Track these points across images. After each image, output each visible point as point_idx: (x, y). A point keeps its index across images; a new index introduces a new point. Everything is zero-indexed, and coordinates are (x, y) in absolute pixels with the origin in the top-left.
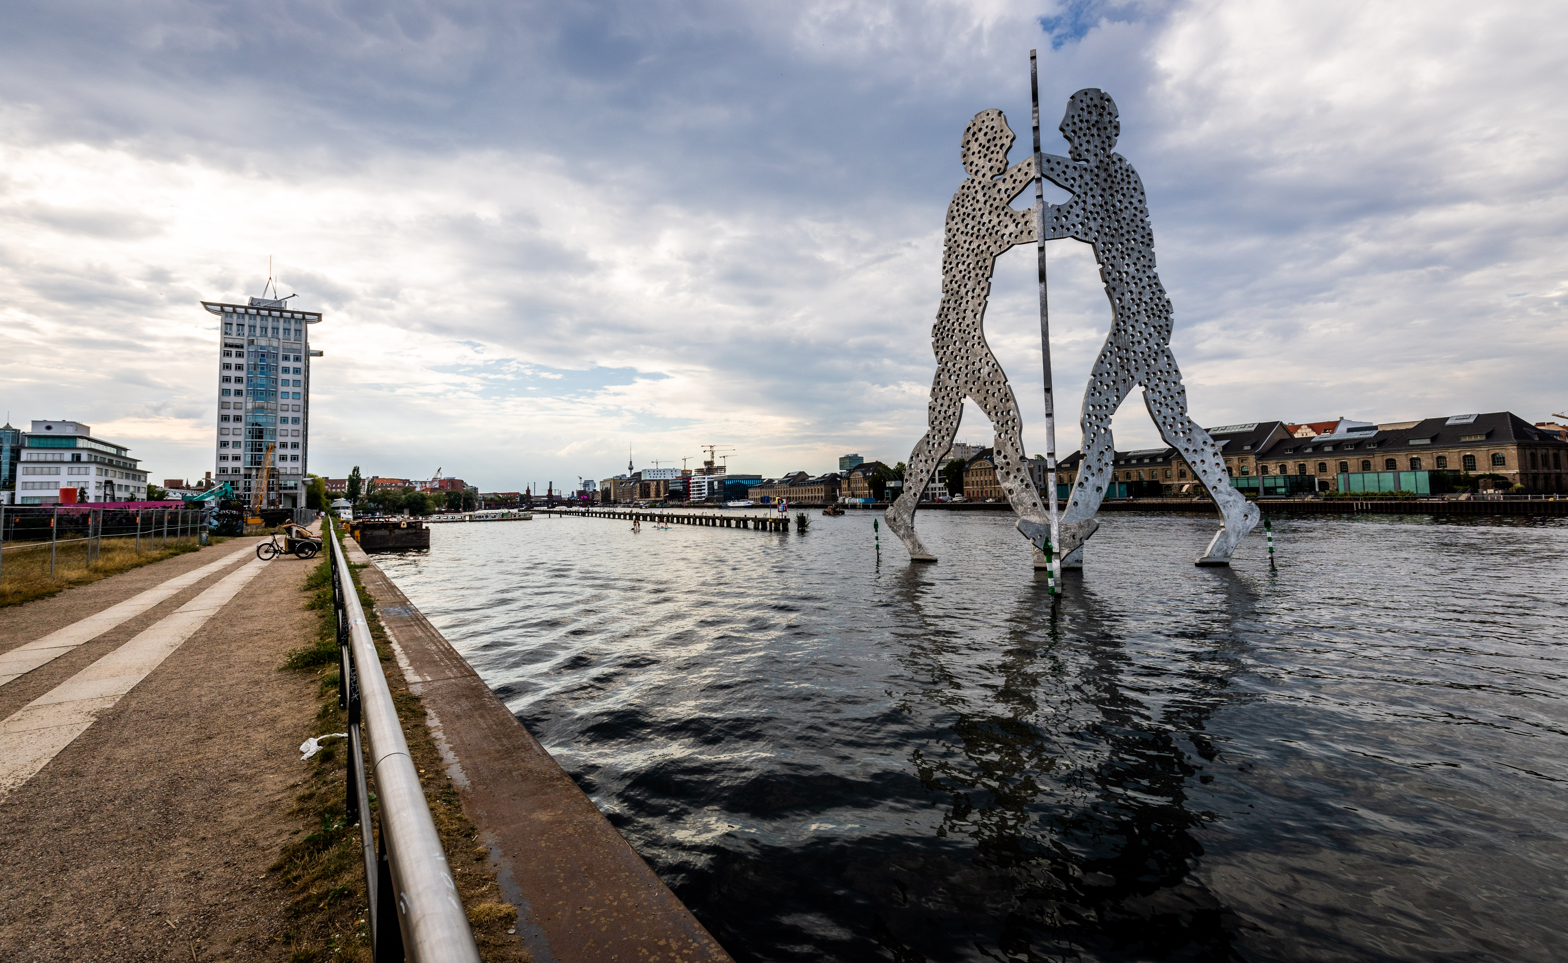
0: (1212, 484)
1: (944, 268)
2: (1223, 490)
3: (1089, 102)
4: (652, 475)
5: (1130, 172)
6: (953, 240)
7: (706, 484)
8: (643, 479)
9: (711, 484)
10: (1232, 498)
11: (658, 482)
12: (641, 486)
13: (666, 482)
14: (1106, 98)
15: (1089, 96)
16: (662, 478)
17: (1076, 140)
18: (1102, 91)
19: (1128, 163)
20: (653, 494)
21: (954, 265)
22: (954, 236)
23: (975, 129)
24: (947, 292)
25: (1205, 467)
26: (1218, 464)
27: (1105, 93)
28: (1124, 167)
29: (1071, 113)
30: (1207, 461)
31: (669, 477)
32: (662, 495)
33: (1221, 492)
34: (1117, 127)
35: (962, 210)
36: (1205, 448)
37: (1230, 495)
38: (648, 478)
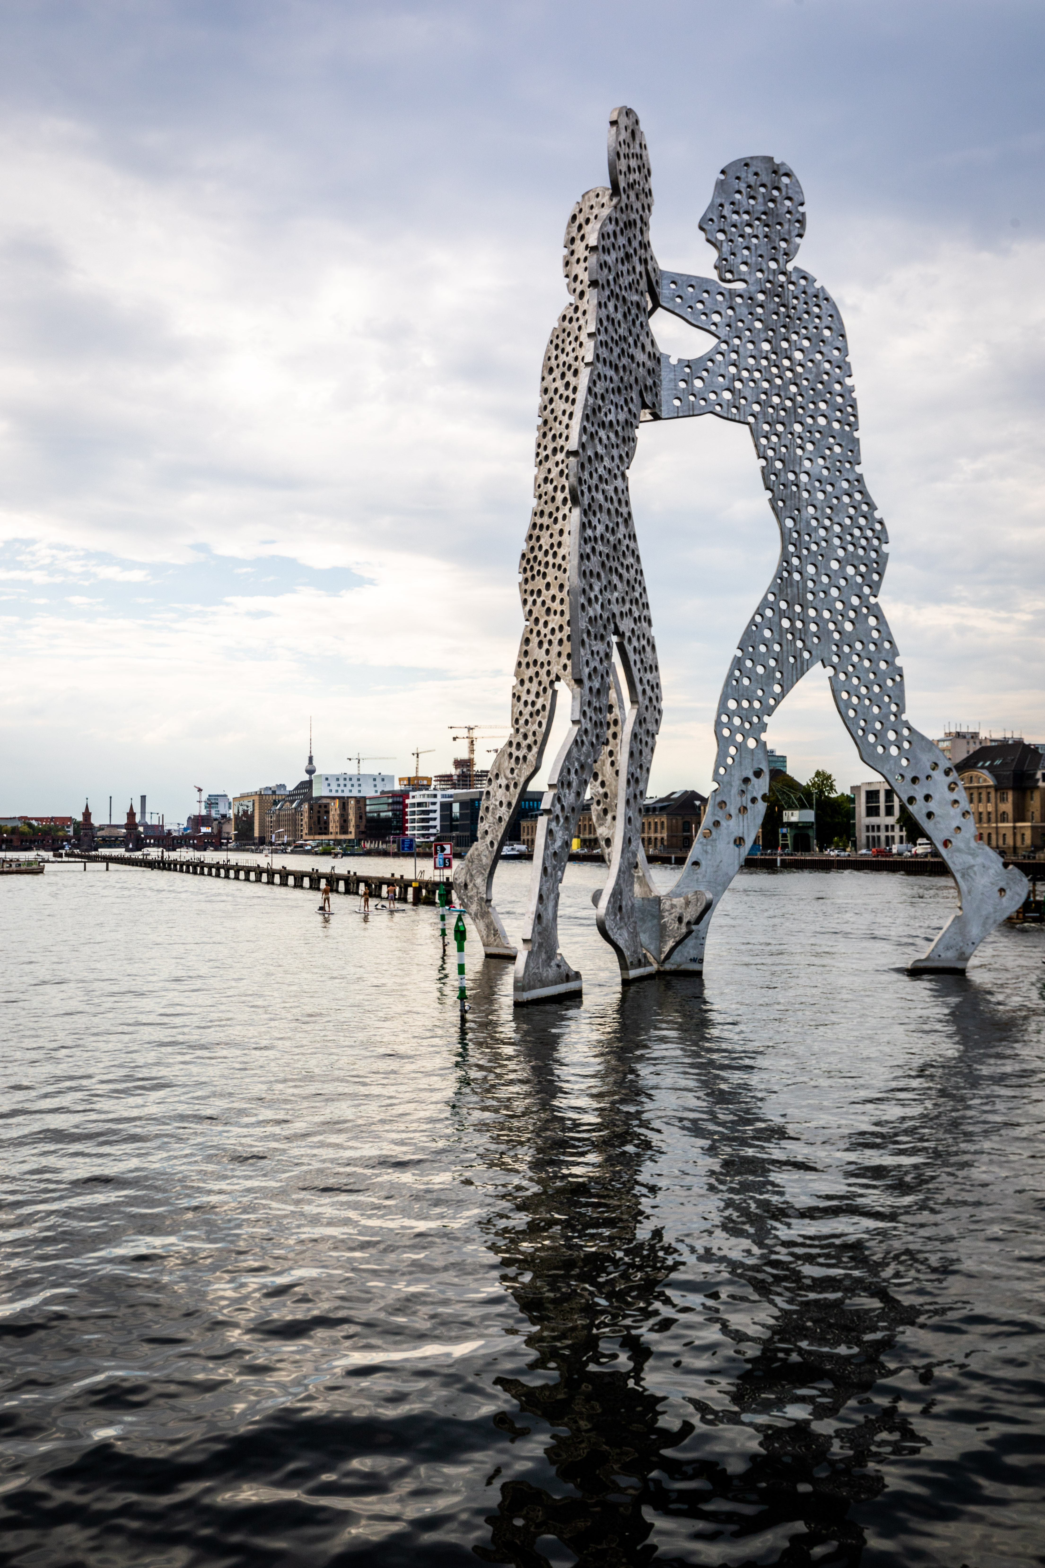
0: (946, 835)
1: (538, 454)
2: (962, 845)
3: (752, 179)
4: (334, 787)
5: (821, 297)
6: (549, 408)
7: (437, 807)
8: (315, 794)
9: (446, 807)
10: (980, 860)
11: (344, 802)
12: (311, 808)
13: (361, 801)
14: (782, 172)
15: (753, 169)
16: (355, 793)
17: (726, 248)
18: (777, 161)
19: (817, 285)
20: (333, 827)
21: (549, 452)
22: (551, 401)
23: (581, 219)
24: (540, 497)
25: (932, 806)
26: (956, 802)
27: (783, 164)
28: (810, 291)
29: (719, 201)
30: (936, 796)
31: (368, 791)
32: (352, 829)
33: (959, 850)
34: (801, 221)
35: (563, 358)
36: (934, 774)
37: (974, 855)
38: (326, 793)
